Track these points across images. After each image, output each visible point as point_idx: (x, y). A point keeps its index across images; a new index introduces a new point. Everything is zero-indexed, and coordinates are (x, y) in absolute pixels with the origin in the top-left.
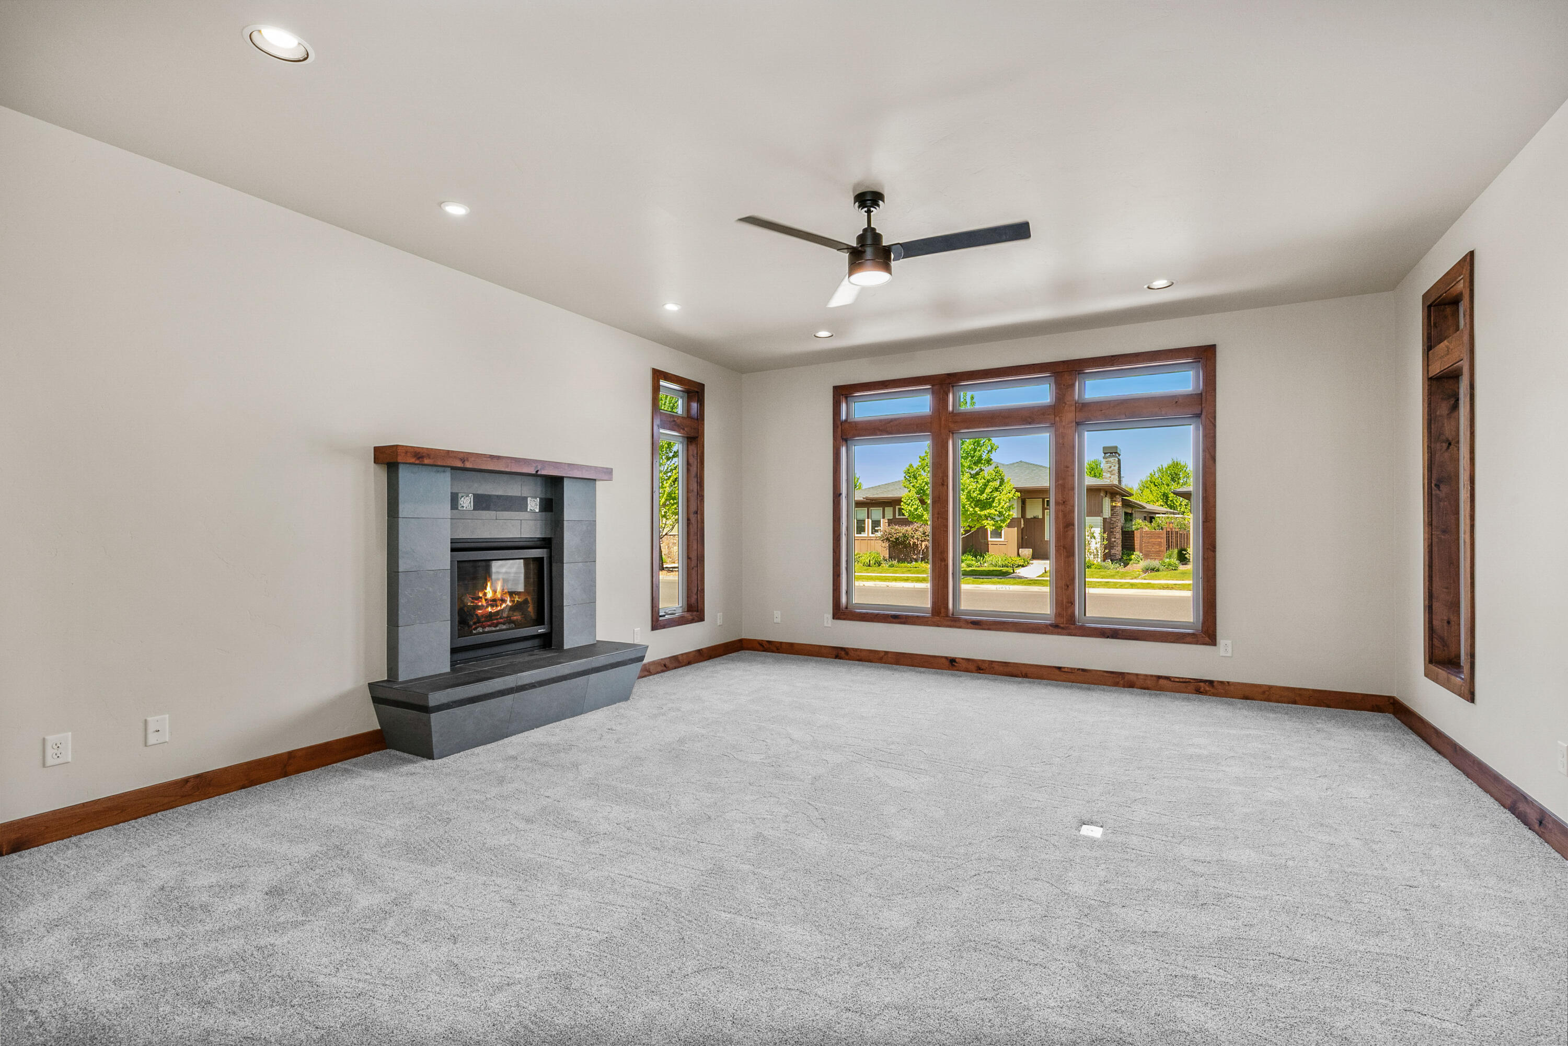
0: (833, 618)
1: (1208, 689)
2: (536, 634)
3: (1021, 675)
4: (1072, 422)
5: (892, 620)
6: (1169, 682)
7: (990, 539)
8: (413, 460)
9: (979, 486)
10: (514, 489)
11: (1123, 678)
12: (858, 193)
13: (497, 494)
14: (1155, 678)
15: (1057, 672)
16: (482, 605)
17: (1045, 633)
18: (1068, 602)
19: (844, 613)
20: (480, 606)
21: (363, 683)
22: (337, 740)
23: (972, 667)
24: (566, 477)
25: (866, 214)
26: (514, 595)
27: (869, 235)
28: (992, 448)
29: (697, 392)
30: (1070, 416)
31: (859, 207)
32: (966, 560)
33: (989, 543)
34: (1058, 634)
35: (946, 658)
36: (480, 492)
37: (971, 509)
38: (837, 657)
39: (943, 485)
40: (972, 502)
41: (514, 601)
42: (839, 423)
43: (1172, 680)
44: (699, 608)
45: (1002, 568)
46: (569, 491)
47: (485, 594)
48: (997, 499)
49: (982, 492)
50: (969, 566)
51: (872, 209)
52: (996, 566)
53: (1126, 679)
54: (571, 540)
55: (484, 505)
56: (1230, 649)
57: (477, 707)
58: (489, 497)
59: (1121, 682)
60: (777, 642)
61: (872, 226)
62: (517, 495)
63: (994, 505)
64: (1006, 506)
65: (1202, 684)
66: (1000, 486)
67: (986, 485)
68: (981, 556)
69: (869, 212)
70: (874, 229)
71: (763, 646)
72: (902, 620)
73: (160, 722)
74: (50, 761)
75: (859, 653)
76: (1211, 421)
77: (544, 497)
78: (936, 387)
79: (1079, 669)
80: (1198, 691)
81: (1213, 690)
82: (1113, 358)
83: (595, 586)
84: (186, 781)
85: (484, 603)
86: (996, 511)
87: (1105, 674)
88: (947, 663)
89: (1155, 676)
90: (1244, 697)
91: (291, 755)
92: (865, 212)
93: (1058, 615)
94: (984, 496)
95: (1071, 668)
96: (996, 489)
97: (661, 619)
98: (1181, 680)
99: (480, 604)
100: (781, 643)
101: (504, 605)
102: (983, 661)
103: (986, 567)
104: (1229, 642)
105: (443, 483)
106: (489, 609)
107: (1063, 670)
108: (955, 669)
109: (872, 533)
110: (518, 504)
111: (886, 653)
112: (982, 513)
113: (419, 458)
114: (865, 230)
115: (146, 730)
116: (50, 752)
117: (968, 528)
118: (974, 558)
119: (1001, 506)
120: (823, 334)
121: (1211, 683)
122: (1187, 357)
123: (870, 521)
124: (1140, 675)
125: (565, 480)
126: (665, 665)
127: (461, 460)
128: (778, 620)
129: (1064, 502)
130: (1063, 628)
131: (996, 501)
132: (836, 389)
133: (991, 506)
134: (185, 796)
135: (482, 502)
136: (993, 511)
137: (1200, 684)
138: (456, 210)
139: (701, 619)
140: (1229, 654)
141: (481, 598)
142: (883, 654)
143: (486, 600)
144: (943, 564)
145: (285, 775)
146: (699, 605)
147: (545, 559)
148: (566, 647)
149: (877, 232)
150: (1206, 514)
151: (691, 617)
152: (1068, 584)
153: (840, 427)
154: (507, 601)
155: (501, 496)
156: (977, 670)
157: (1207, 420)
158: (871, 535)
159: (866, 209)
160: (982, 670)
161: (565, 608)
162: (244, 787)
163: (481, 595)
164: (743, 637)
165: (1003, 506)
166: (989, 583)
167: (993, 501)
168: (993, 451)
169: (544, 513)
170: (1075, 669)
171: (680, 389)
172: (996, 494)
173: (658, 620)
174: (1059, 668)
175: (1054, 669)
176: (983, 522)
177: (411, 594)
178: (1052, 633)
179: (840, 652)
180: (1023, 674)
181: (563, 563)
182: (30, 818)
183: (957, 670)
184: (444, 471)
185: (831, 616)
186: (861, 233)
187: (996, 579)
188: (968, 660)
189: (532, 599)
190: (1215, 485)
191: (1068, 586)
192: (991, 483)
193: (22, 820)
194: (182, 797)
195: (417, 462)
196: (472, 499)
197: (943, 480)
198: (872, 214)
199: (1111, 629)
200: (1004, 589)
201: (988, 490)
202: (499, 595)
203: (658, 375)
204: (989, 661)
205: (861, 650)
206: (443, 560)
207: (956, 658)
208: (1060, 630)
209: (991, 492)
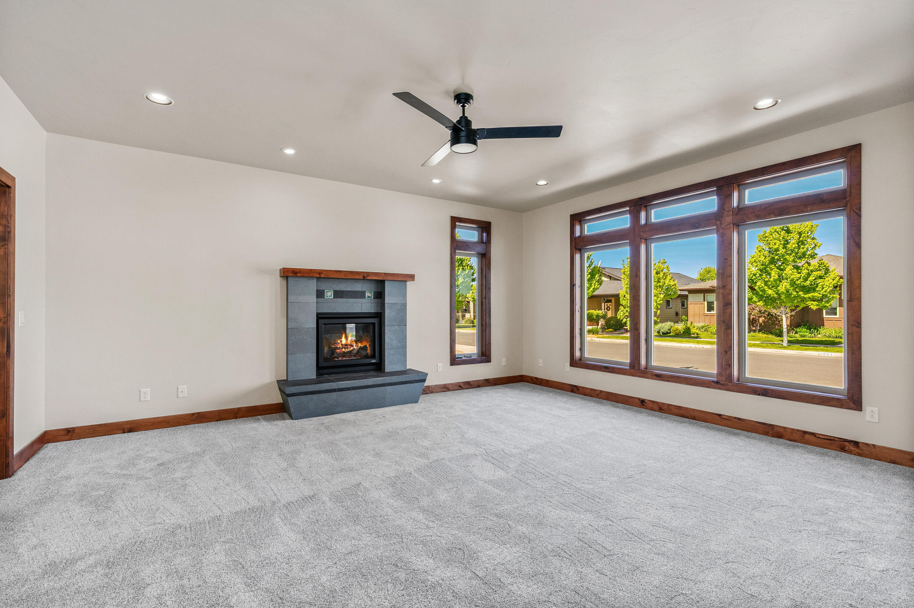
0: (570, 366)
1: (852, 448)
2: (370, 362)
3: (690, 417)
4: (730, 224)
5: (604, 369)
6: (815, 438)
7: (825, 316)
8: (291, 275)
9: (803, 275)
10: (358, 287)
11: (773, 429)
12: (455, 95)
13: (347, 290)
14: (801, 433)
15: (718, 418)
16: (340, 348)
17: (709, 387)
18: (727, 365)
19: (576, 363)
20: (338, 348)
21: (274, 380)
22: (260, 405)
23: (656, 407)
24: (386, 280)
25: (462, 108)
26: (358, 343)
27: (463, 120)
28: (816, 246)
29: (486, 227)
30: (729, 219)
31: (457, 103)
32: (800, 332)
33: (824, 319)
34: (719, 389)
35: (639, 399)
36: (337, 289)
37: (795, 293)
38: (572, 391)
39: (637, 276)
40: (796, 288)
41: (358, 346)
42: (573, 239)
43: (817, 436)
44: (487, 354)
45: (835, 339)
46: (389, 287)
47: (341, 341)
48: (820, 284)
49: (806, 280)
50: (802, 336)
51: (465, 104)
52: (829, 337)
53: (775, 430)
54: (389, 314)
55: (340, 296)
56: (876, 416)
57: (315, 397)
58: (342, 292)
59: (771, 432)
60: (541, 379)
61: (465, 115)
62: (360, 290)
63: (818, 289)
64: (829, 290)
65: (846, 443)
66: (825, 274)
67: (809, 275)
68: (815, 329)
69: (463, 107)
70: (466, 117)
71: (533, 381)
72: (611, 370)
73: (183, 388)
74: (142, 399)
75: (584, 390)
76: (856, 213)
77: (376, 291)
78: (632, 208)
79: (735, 418)
80: (843, 449)
81: (857, 450)
82: (764, 169)
83: (406, 339)
84: (193, 414)
85: (341, 346)
86: (819, 294)
87: (757, 424)
88: (639, 403)
89: (801, 431)
90: (891, 460)
91: (239, 409)
92: (461, 106)
93: (719, 374)
94: (808, 283)
95: (729, 416)
96: (821, 277)
97: (457, 359)
98: (826, 437)
99: (338, 347)
100: (542, 379)
101: (352, 348)
102: (664, 404)
103: (819, 337)
104: (876, 410)
105: (312, 285)
106: (344, 350)
107: (723, 417)
108: (645, 407)
109: (708, 311)
110: (361, 295)
111: (601, 391)
112: (806, 296)
113: (295, 273)
114: (461, 118)
115: (178, 392)
116: (142, 395)
117: (794, 308)
118: (808, 331)
119: (824, 290)
120: (542, 182)
121: (856, 444)
122: (839, 158)
123: (706, 303)
124: (788, 428)
125: (386, 281)
126: (460, 386)
127: (318, 273)
128: (541, 365)
129: (723, 287)
130: (722, 385)
131: (819, 286)
132: (572, 216)
133: (814, 290)
134: (193, 421)
135: (338, 294)
136: (816, 294)
137: (845, 443)
138: (290, 152)
139: (489, 361)
140: (876, 420)
141: (339, 343)
142: (599, 392)
143: (342, 344)
144: (637, 332)
145: (236, 418)
146: (487, 352)
147: (376, 324)
148: (386, 371)
149: (469, 119)
150: (851, 294)
151: (480, 360)
152: (727, 350)
153: (574, 241)
154: (354, 346)
155: (349, 291)
156: (659, 410)
157: (852, 211)
158: (706, 312)
159: (462, 104)
160: (663, 410)
161: (386, 350)
162: (217, 421)
163: (339, 342)
164: (524, 374)
165: (827, 290)
166: (813, 350)
167: (817, 287)
168: (817, 248)
169: (376, 300)
170: (732, 417)
171: (475, 226)
172: (819, 281)
173: (454, 360)
174: (720, 415)
175: (716, 416)
176: (807, 303)
177: (294, 339)
178: (714, 388)
179: (574, 388)
180: (693, 417)
181: (385, 326)
182: (135, 420)
183: (646, 408)
184: (313, 279)
185: (568, 364)
186: (459, 119)
187: (822, 347)
188: (653, 402)
189: (370, 346)
190: (860, 269)
191: (727, 352)
192: (814, 273)
193: (132, 421)
194: (192, 421)
195: (294, 275)
196: (333, 293)
197: (637, 273)
198: (465, 108)
199: (762, 388)
200: (826, 355)
201: (811, 278)
202: (349, 342)
203: (455, 221)
204: (668, 404)
205: (586, 388)
206: (312, 324)
207: (645, 400)
208: (720, 386)
209: (814, 280)
